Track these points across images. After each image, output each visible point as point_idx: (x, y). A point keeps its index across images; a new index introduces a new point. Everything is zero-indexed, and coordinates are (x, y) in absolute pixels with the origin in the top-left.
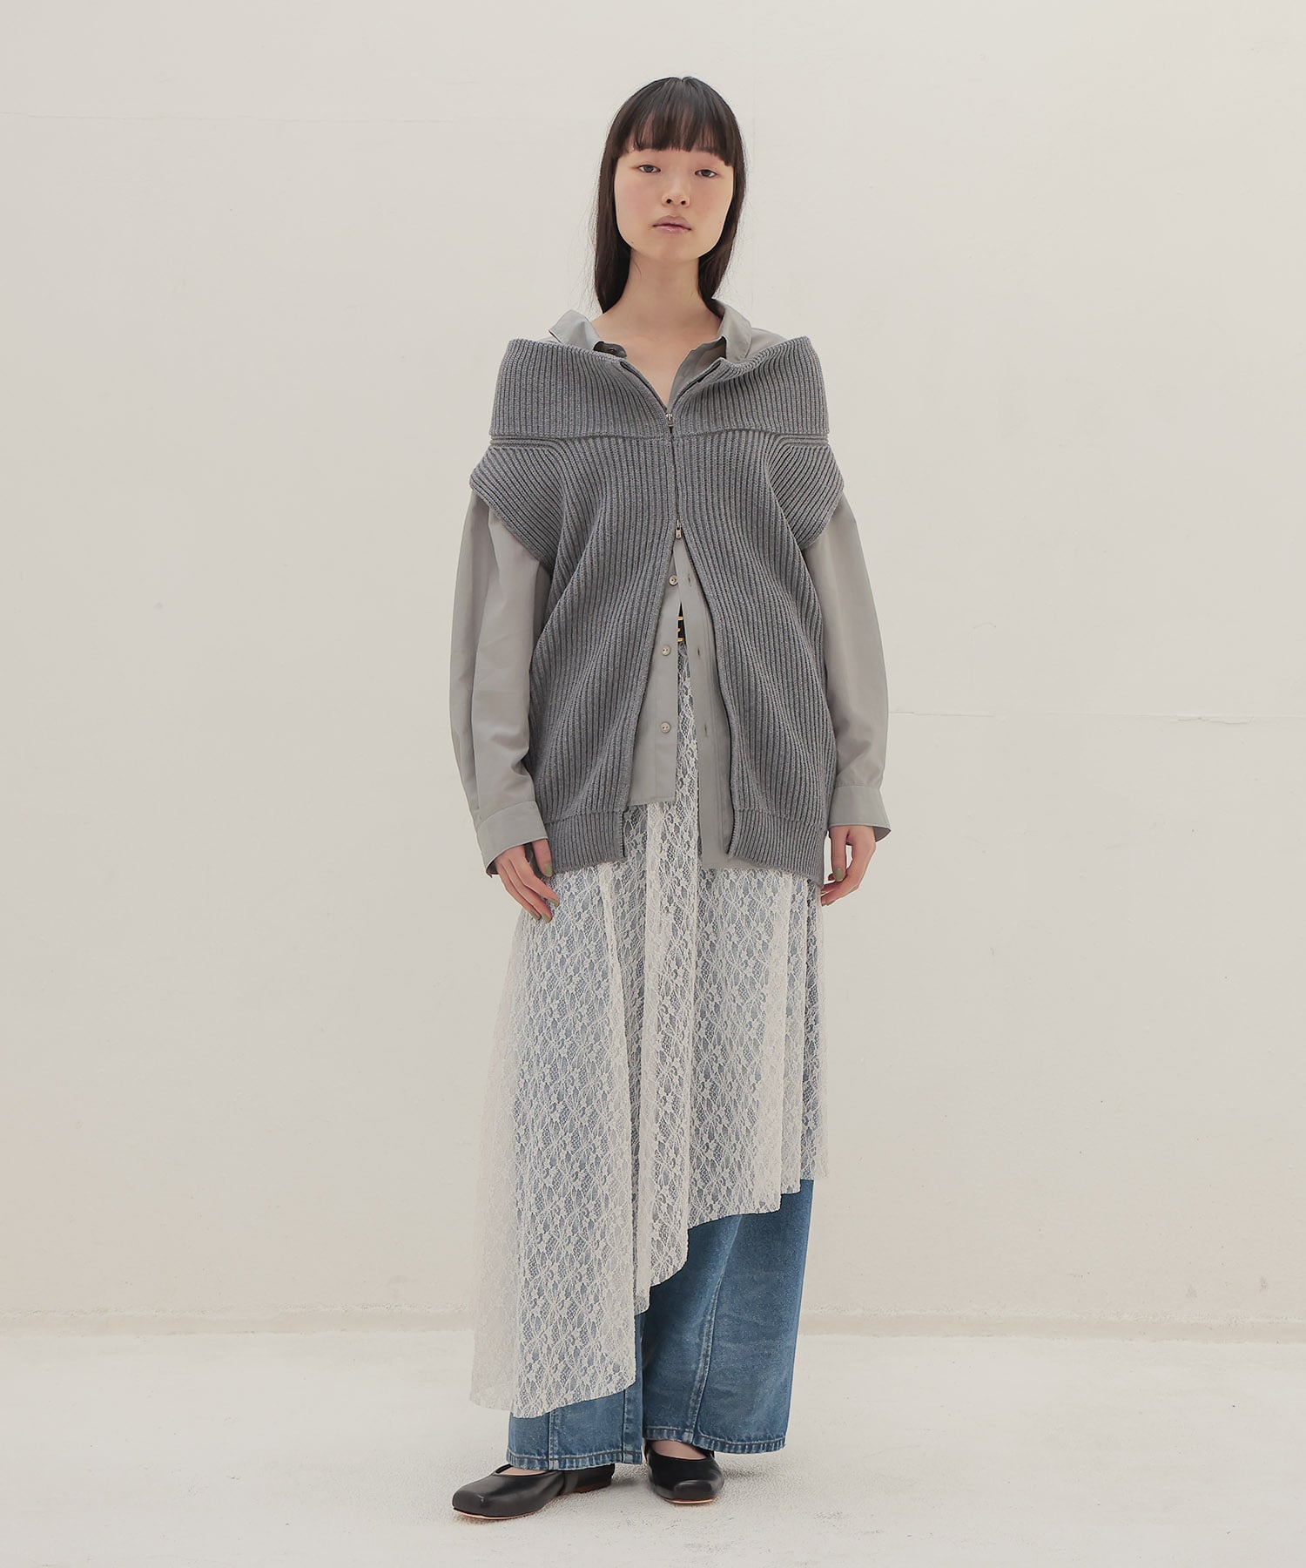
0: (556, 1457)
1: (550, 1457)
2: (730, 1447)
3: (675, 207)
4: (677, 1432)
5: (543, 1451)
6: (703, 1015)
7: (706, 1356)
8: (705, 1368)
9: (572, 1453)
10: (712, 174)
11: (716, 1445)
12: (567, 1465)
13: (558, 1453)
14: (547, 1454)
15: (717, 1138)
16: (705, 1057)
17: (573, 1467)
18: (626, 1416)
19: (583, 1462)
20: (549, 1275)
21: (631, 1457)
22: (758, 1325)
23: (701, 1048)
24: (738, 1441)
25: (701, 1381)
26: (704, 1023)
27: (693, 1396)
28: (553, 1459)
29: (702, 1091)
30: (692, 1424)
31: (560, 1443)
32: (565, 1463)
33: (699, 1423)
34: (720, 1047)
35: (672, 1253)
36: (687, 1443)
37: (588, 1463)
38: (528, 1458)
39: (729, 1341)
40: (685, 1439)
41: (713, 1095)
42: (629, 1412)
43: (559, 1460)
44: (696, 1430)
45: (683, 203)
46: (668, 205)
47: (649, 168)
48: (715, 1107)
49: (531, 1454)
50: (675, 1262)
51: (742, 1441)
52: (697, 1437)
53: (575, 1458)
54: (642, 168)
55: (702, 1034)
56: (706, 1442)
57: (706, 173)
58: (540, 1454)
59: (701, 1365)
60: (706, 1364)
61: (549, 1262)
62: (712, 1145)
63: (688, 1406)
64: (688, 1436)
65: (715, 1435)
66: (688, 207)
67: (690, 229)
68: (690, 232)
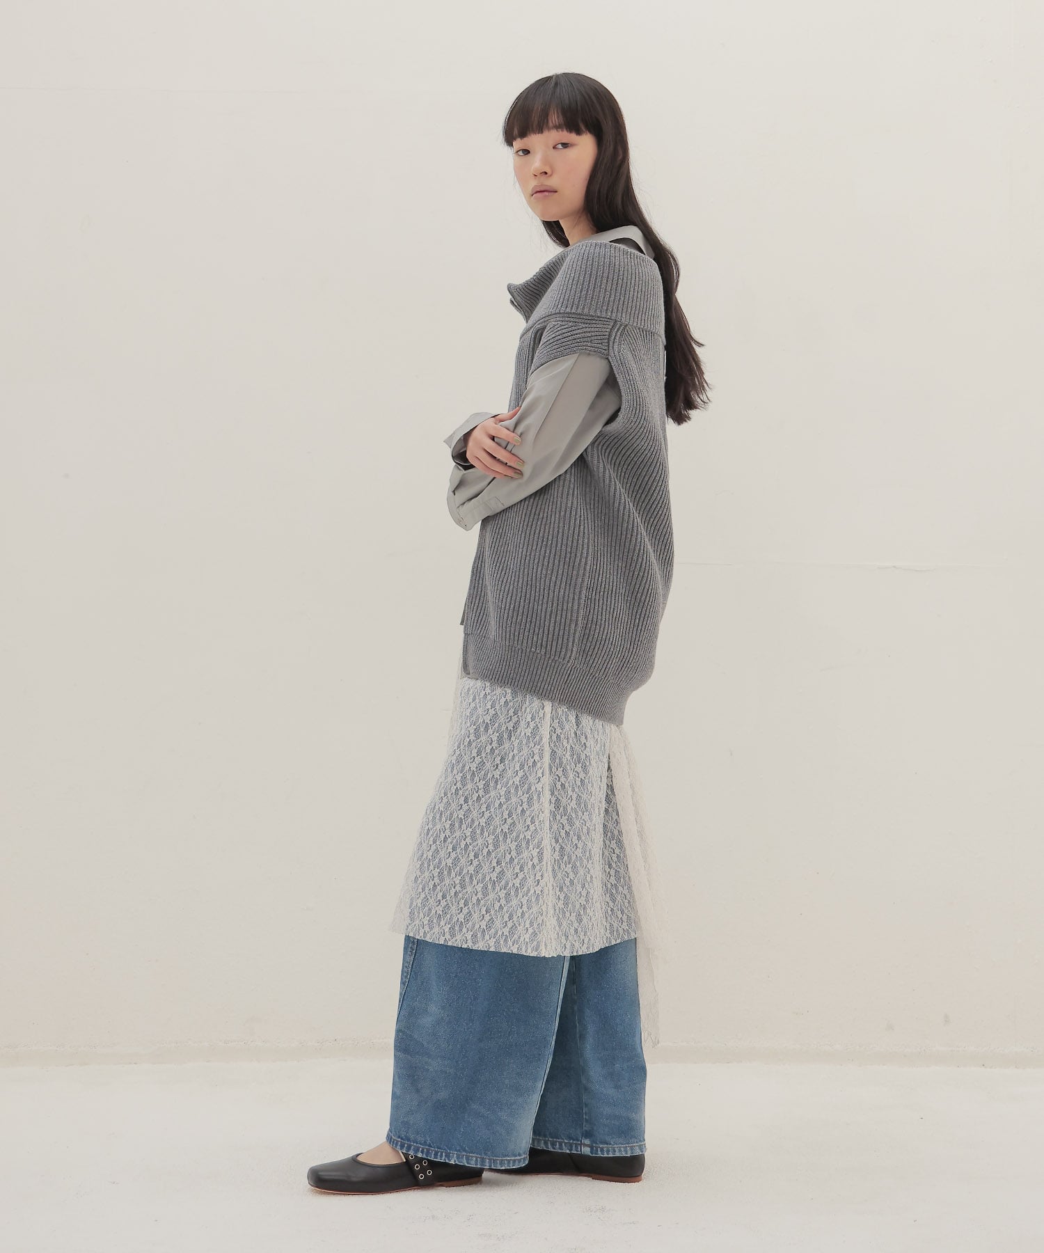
3: (539, 177)
10: (569, 145)
45: (545, 173)
46: (535, 177)
47: (524, 152)
54: (520, 153)
66: (551, 175)
67: (556, 192)
68: (557, 194)
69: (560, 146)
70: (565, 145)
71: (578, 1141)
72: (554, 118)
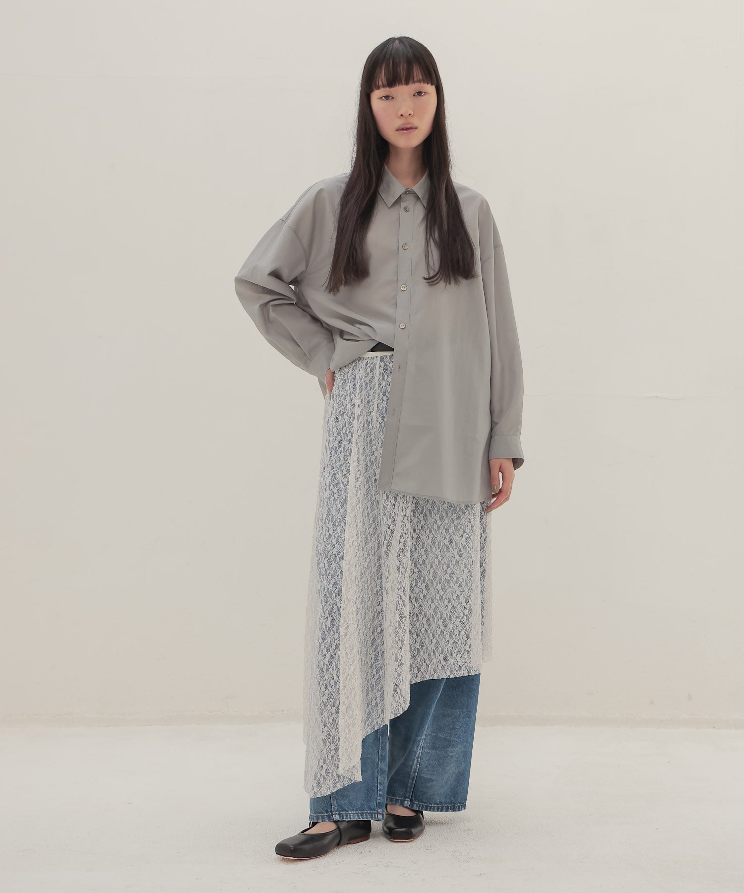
0: (337, 812)
1: (334, 813)
2: (430, 808)
3: (406, 118)
4: (401, 800)
5: (329, 810)
6: (416, 566)
7: (418, 758)
8: (417, 764)
9: (346, 810)
10: (423, 93)
11: (422, 807)
12: (345, 817)
14: (332, 812)
15: (421, 635)
16: (416, 590)
17: (348, 818)
18: (379, 792)
19: (353, 815)
20: (330, 715)
22: (447, 740)
23: (414, 584)
24: (435, 804)
25: (415, 772)
26: (416, 570)
27: (410, 781)
28: (335, 814)
29: (414, 609)
30: (409, 797)
31: (338, 805)
33: (413, 796)
34: (425, 584)
35: (401, 701)
36: (407, 807)
37: (356, 817)
38: (321, 816)
39: (429, 749)
40: (405, 805)
41: (420, 612)
42: (380, 790)
43: (339, 814)
44: (411, 799)
45: (410, 114)
46: (401, 117)
47: (387, 97)
48: (420, 618)
49: (322, 813)
50: (403, 706)
51: (437, 804)
52: (412, 804)
53: (348, 814)
54: (383, 98)
55: (415, 576)
56: (417, 807)
57: (420, 93)
58: (327, 812)
59: (415, 763)
60: (418, 762)
61: (329, 707)
62: (418, 640)
63: (407, 786)
64: (407, 803)
65: (422, 802)
66: (414, 115)
67: (417, 128)
68: (417, 130)
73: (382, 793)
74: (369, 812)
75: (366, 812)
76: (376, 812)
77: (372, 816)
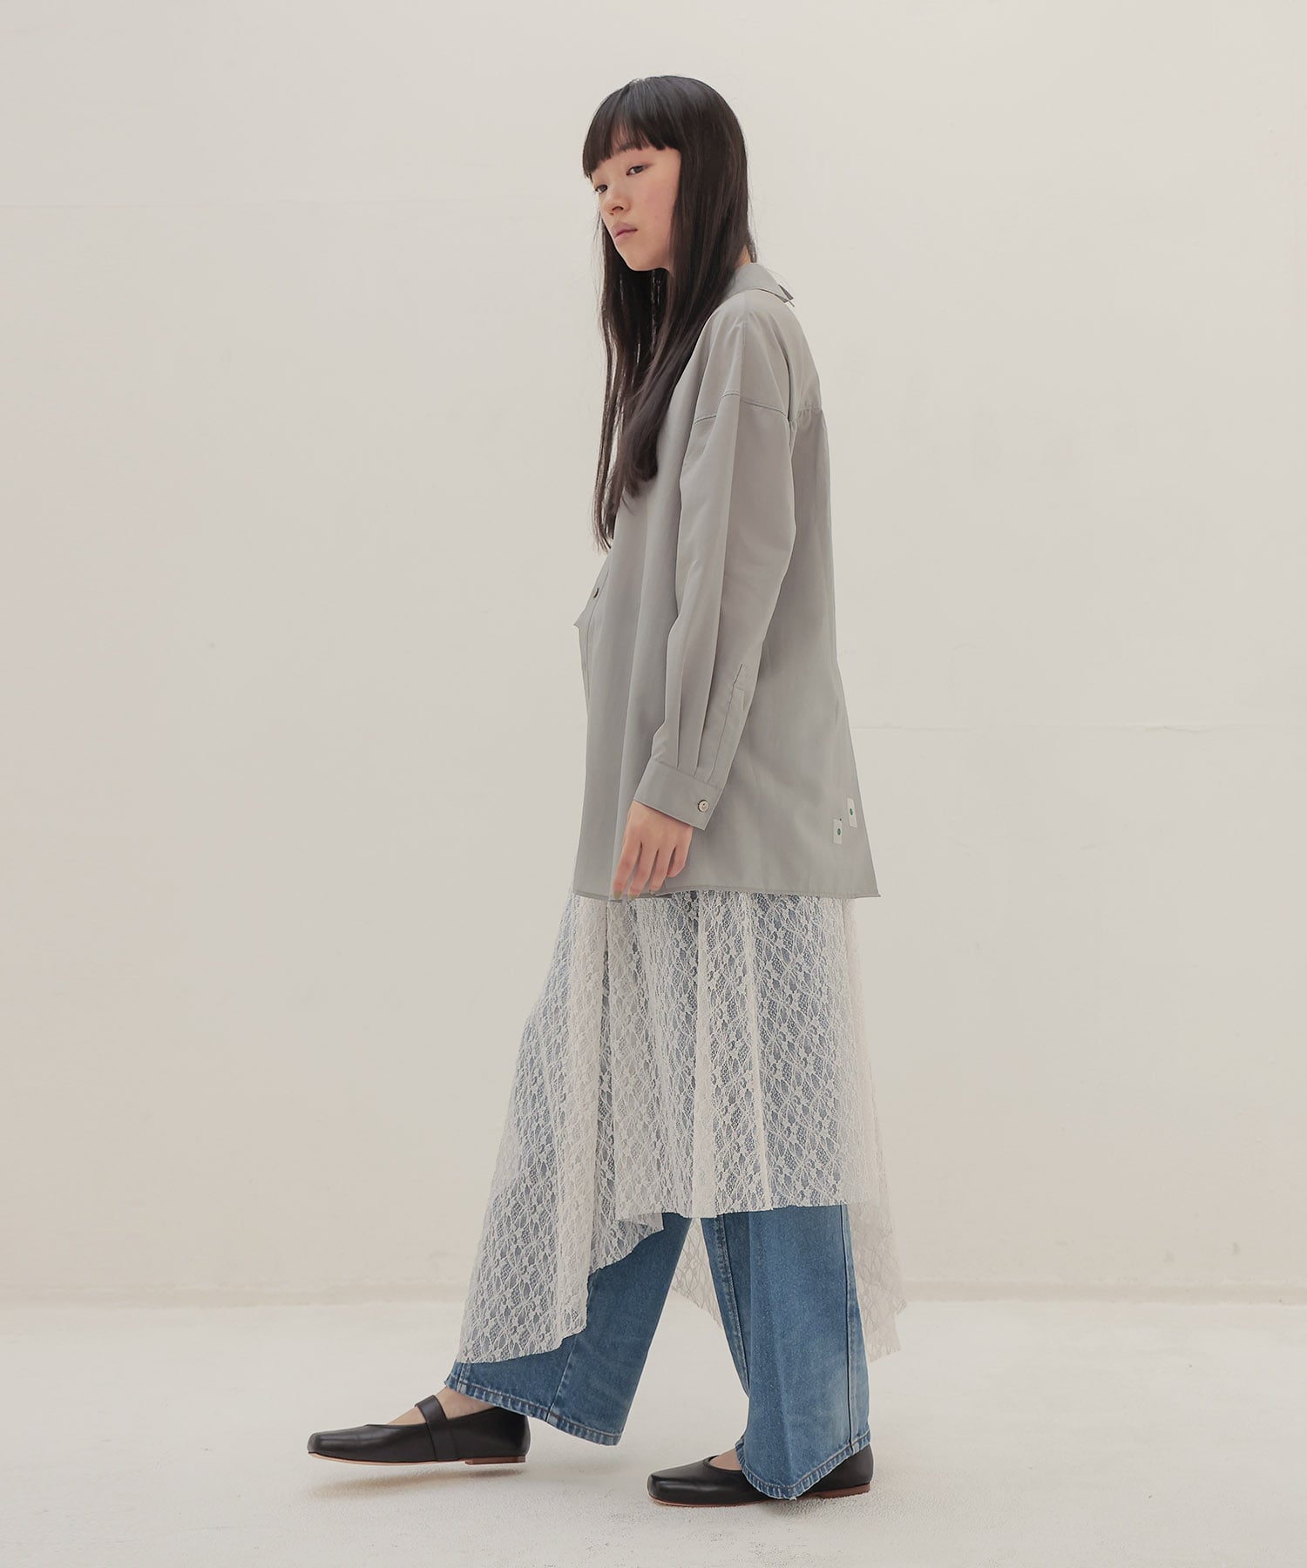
0: (466, 1382)
1: (461, 1379)
3: (614, 214)
9: (483, 1385)
13: (468, 1379)
19: (494, 1398)
21: (556, 1421)
32: (474, 1392)
37: (500, 1401)
43: (469, 1386)
45: (616, 208)
53: (487, 1391)
66: (629, 209)
67: (636, 230)
68: (637, 232)
69: (632, 171)
70: (638, 169)
71: (546, 1406)
72: (622, 135)
73: (567, 1382)
74: (531, 1403)
75: (524, 1400)
76: (547, 1409)
77: (536, 1412)
